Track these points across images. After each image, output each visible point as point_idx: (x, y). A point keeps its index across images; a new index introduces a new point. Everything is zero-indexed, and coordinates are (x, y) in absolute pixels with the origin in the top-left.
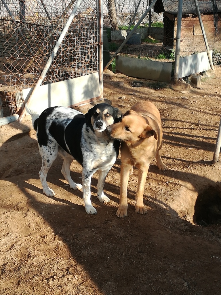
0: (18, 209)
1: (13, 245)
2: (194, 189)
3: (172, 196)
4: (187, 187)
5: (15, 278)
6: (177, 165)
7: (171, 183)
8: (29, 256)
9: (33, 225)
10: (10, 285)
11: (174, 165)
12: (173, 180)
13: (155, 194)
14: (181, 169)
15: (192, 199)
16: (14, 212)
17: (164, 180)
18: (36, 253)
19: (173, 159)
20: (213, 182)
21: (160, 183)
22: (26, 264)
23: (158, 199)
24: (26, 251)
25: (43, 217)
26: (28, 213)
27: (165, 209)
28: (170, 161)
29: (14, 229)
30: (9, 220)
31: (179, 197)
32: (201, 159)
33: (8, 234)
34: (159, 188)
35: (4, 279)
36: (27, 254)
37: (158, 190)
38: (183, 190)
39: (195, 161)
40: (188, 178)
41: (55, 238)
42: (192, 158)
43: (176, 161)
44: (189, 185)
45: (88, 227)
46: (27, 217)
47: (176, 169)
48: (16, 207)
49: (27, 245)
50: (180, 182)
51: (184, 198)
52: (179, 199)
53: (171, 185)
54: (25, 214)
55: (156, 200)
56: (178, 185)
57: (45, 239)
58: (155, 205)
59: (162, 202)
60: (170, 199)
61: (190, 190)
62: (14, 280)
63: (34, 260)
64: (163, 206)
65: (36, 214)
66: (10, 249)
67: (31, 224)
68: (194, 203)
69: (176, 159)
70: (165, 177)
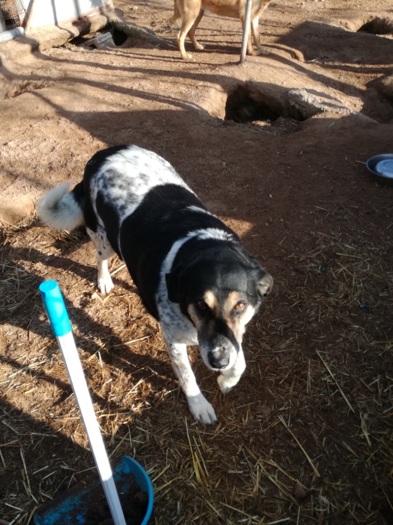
0: (49, 119)
1: (54, 148)
2: (223, 90)
3: (202, 98)
4: (216, 89)
5: (65, 173)
6: (204, 69)
7: (200, 86)
8: (72, 155)
9: (68, 131)
10: (61, 178)
11: (201, 68)
12: (201, 83)
13: (185, 96)
14: (208, 72)
15: (222, 101)
16: (45, 121)
17: (192, 84)
18: (78, 152)
19: (199, 64)
20: (241, 81)
21: (189, 87)
22: (71, 161)
23: (189, 100)
24: (67, 152)
25: (77, 123)
26: (60, 121)
27: (197, 110)
28: (197, 65)
29: (50, 136)
30: (43, 129)
31: (210, 98)
32: (228, 61)
33: (45, 140)
34: (189, 91)
35: (54, 174)
36: (70, 153)
37: (188, 93)
38: (212, 92)
39: (222, 63)
40: (217, 80)
41: (93, 140)
42: (219, 61)
43: (202, 65)
44: (218, 87)
45: (124, 129)
46: (60, 125)
47: (204, 72)
48: (46, 117)
49: (68, 147)
50: (209, 84)
51: (214, 99)
52: (209, 100)
53: (200, 88)
54: (57, 122)
55: (187, 102)
56: (207, 87)
57: (84, 141)
58: (187, 106)
59: (193, 104)
60: (201, 101)
61: (219, 91)
62: (63, 174)
63: (79, 158)
64: (195, 107)
65: (68, 121)
66: (52, 151)
67: (66, 130)
68: (224, 105)
69: (202, 63)
70: (194, 81)
